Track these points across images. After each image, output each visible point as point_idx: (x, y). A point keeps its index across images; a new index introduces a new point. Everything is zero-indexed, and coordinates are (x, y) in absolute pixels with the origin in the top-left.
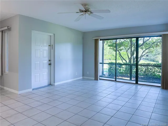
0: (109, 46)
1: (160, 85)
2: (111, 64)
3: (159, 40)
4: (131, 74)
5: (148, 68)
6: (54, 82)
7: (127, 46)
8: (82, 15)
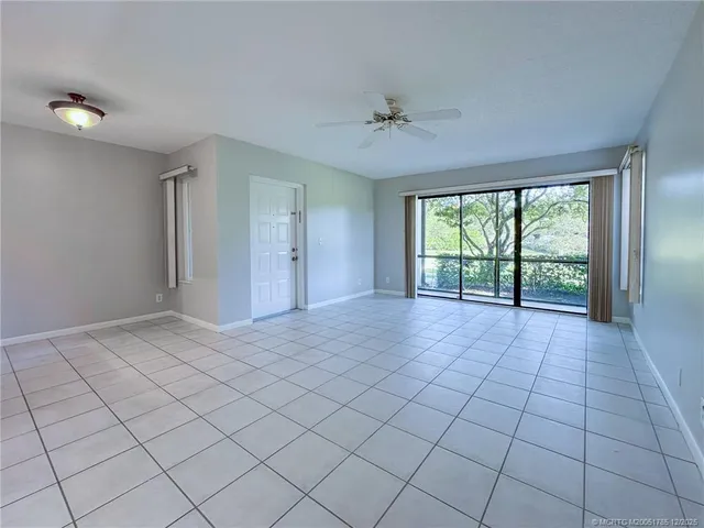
0: (438, 214)
1: (583, 310)
2: (444, 258)
3: (568, 198)
4: (497, 281)
5: (540, 268)
6: (306, 303)
7: (483, 214)
8: (381, 129)
